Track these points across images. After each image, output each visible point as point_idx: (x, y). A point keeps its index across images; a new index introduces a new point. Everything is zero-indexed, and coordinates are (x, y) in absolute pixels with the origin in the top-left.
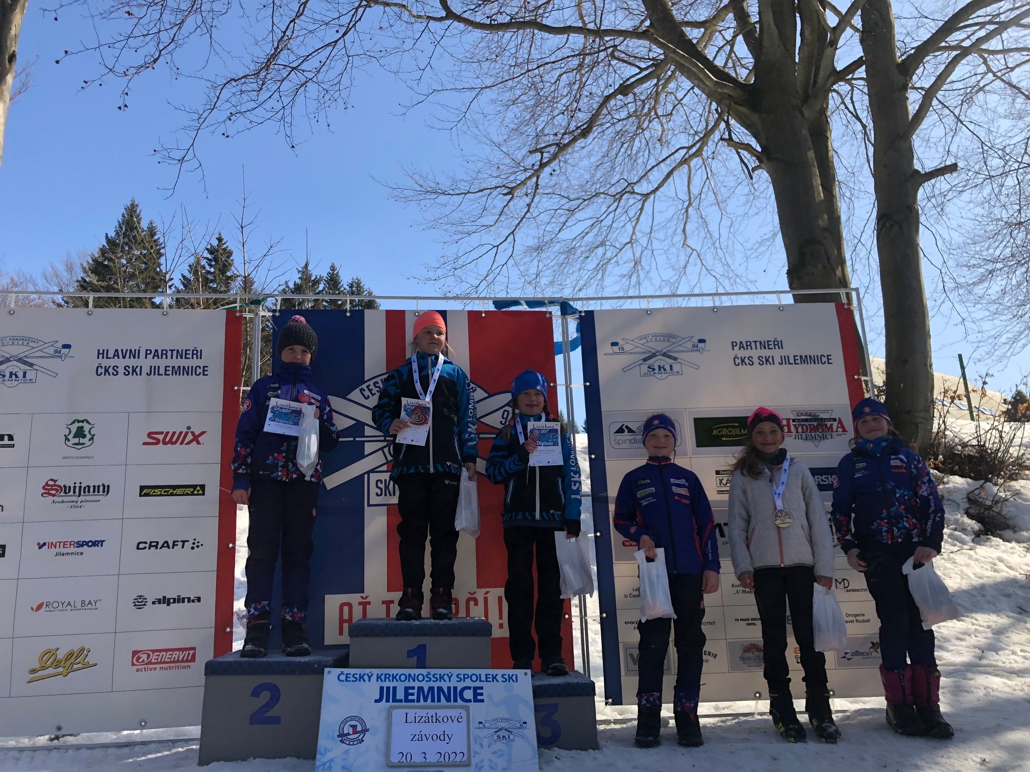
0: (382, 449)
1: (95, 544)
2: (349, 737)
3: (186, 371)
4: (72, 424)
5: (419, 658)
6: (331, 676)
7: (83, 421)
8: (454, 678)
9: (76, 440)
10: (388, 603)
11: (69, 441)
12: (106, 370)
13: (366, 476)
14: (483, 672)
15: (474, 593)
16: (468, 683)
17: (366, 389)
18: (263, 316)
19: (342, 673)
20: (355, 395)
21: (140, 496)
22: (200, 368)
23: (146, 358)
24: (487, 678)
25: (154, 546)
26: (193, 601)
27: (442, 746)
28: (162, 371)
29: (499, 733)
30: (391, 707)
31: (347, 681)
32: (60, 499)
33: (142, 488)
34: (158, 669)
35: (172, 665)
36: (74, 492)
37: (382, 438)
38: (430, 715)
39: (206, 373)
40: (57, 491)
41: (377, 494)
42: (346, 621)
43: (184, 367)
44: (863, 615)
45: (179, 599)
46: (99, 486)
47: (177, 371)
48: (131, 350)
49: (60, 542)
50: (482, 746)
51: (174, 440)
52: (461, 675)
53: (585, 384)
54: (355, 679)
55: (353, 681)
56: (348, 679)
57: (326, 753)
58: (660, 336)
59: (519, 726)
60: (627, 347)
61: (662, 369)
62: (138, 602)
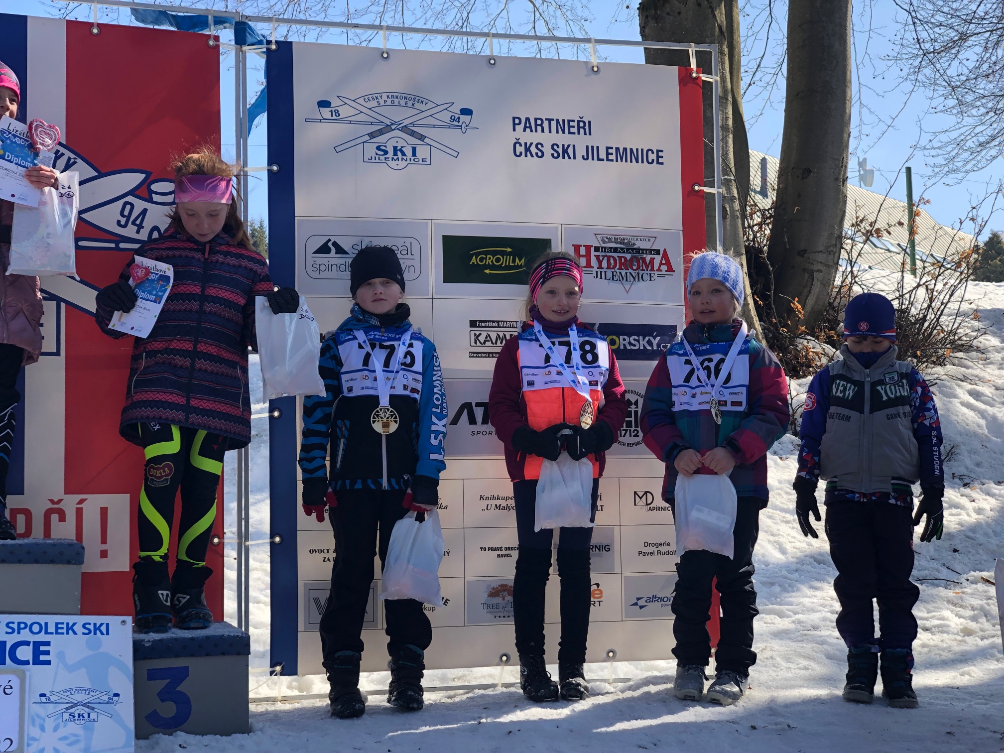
8: (2, 628)
14: (52, 620)
16: (25, 635)
24: (57, 628)
29: (72, 710)
52: (13, 623)
53: (270, 168)
58: (401, 98)
59: (107, 699)
60: (344, 112)
61: (399, 153)
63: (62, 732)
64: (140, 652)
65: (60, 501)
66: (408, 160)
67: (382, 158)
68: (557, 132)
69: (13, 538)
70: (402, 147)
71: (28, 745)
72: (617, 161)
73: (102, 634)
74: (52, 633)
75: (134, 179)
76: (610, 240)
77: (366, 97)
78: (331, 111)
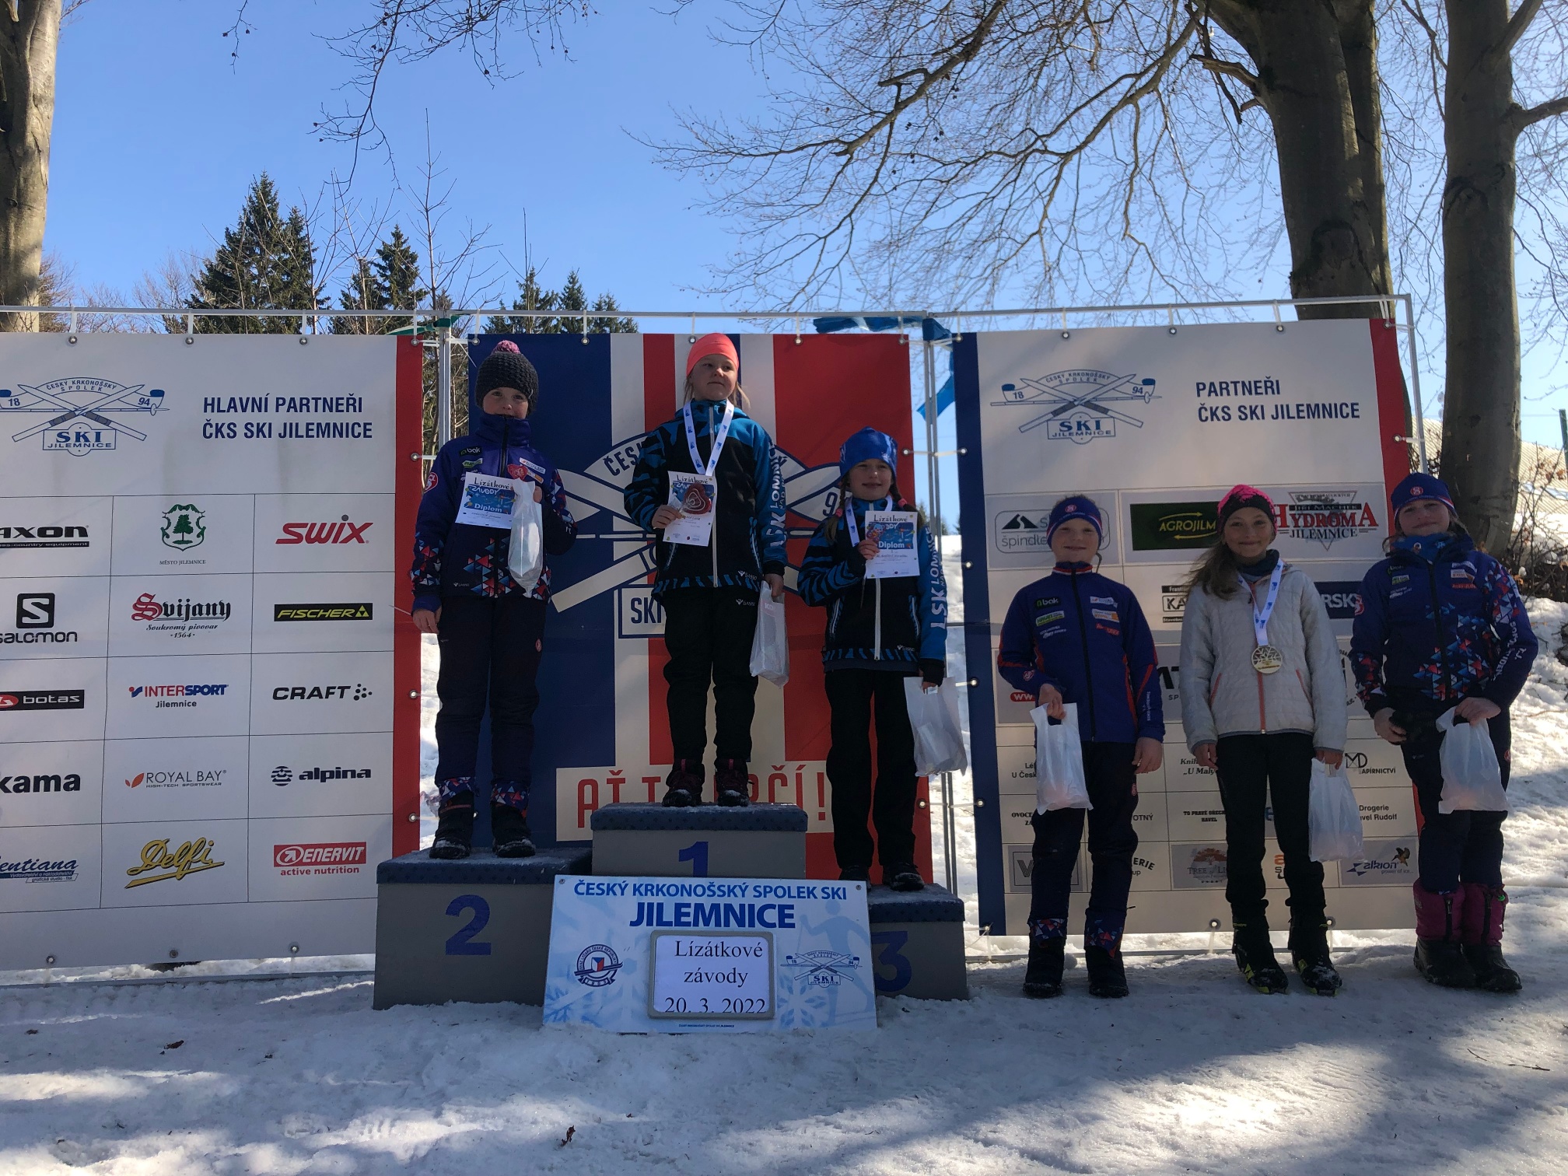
0: (640, 552)
1: (213, 690)
2: (591, 974)
3: (339, 431)
4: (171, 512)
5: (698, 862)
6: (565, 888)
7: (186, 508)
8: (750, 892)
9: (179, 537)
10: (651, 781)
11: (168, 537)
12: (219, 430)
13: (616, 592)
14: (794, 884)
15: (782, 767)
16: (771, 899)
17: (614, 459)
18: (453, 345)
19: (582, 883)
20: (598, 468)
21: (276, 619)
22: (359, 426)
23: (277, 411)
24: (799, 893)
25: (298, 695)
26: (360, 776)
27: (733, 991)
28: (302, 431)
29: (816, 973)
30: (655, 932)
31: (588, 893)
32: (159, 624)
33: (278, 608)
34: (313, 872)
35: (332, 867)
36: (180, 614)
37: (640, 536)
38: (713, 945)
39: (368, 433)
40: (155, 612)
41: (633, 620)
42: (588, 807)
43: (335, 425)
44: (1387, 808)
45: (338, 773)
46: (215, 605)
47: (324, 430)
48: (254, 399)
49: (162, 687)
50: (790, 990)
51: (323, 535)
52: (760, 887)
53: (959, 451)
54: (600, 892)
55: (597, 894)
56: (591, 891)
57: (558, 997)
58: (1083, 374)
59: (847, 963)
60: (1028, 393)
61: (1083, 427)
62: (279, 775)
63: (809, 994)
64: (877, 914)
66: (1094, 433)
67: (1067, 433)
68: (1244, 394)
70: (1086, 422)
71: (779, 1007)
72: (1309, 417)
73: (840, 898)
74: (795, 897)
76: (1306, 498)
77: (1048, 377)
78: (1016, 393)
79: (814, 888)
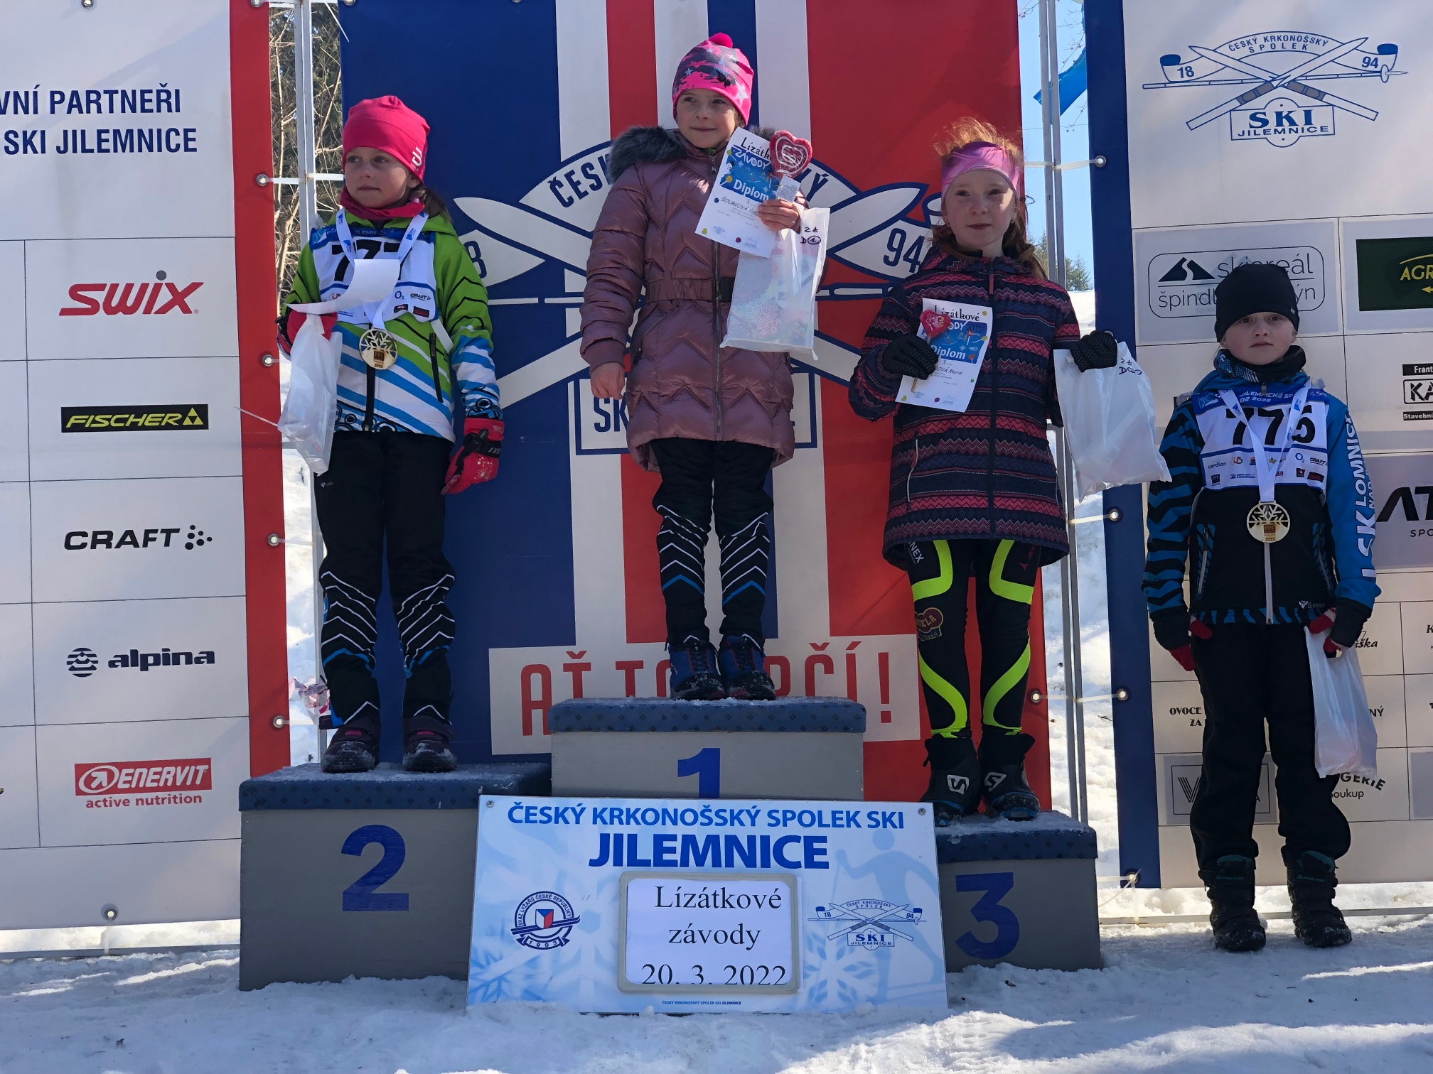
3: (146, 141)
6: (494, 811)
8: (763, 819)
10: (629, 668)
13: (571, 385)
14: (827, 807)
16: (793, 828)
19: (518, 806)
21: (64, 430)
22: (177, 133)
23: (53, 111)
24: (834, 819)
25: (102, 542)
26: (198, 661)
27: (737, 956)
29: (860, 930)
30: (624, 874)
31: (528, 821)
33: (67, 413)
34: (133, 802)
35: (161, 795)
38: (710, 893)
39: (191, 145)
41: (597, 427)
42: (537, 705)
43: (141, 132)
45: (166, 657)
48: (16, 94)
50: (822, 954)
51: (130, 303)
52: (777, 811)
53: (1093, 161)
54: (545, 819)
55: (541, 822)
56: (532, 818)
57: (489, 963)
58: (1285, 38)
59: (905, 916)
60: (1201, 68)
61: (1285, 122)
62: (78, 662)
63: (849, 959)
64: (947, 852)
65: (825, 645)
66: (1300, 130)
67: (1260, 131)
69: (771, 698)
70: (1290, 112)
71: (806, 976)
73: (894, 826)
74: (828, 826)
75: (904, 197)
77: (1232, 44)
78: (1181, 70)
79: (857, 813)
